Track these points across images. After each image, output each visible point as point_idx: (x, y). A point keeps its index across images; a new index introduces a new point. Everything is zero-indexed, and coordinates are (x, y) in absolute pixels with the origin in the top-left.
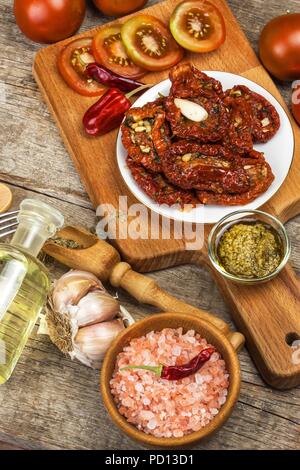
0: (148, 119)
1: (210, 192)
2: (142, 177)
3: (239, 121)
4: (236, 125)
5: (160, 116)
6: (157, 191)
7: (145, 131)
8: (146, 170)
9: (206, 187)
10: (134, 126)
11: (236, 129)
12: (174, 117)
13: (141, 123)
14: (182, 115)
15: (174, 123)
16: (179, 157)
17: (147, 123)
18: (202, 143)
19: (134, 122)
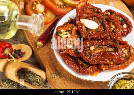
0: (69, 31)
1: (106, 64)
2: (70, 60)
3: (113, 27)
4: (112, 29)
5: (74, 28)
6: (79, 67)
7: (67, 37)
8: (71, 57)
9: (105, 62)
10: (61, 35)
11: (113, 31)
12: (81, 28)
13: (65, 33)
14: (85, 27)
15: (82, 31)
16: (88, 48)
17: (68, 33)
18: (98, 40)
19: (61, 33)
